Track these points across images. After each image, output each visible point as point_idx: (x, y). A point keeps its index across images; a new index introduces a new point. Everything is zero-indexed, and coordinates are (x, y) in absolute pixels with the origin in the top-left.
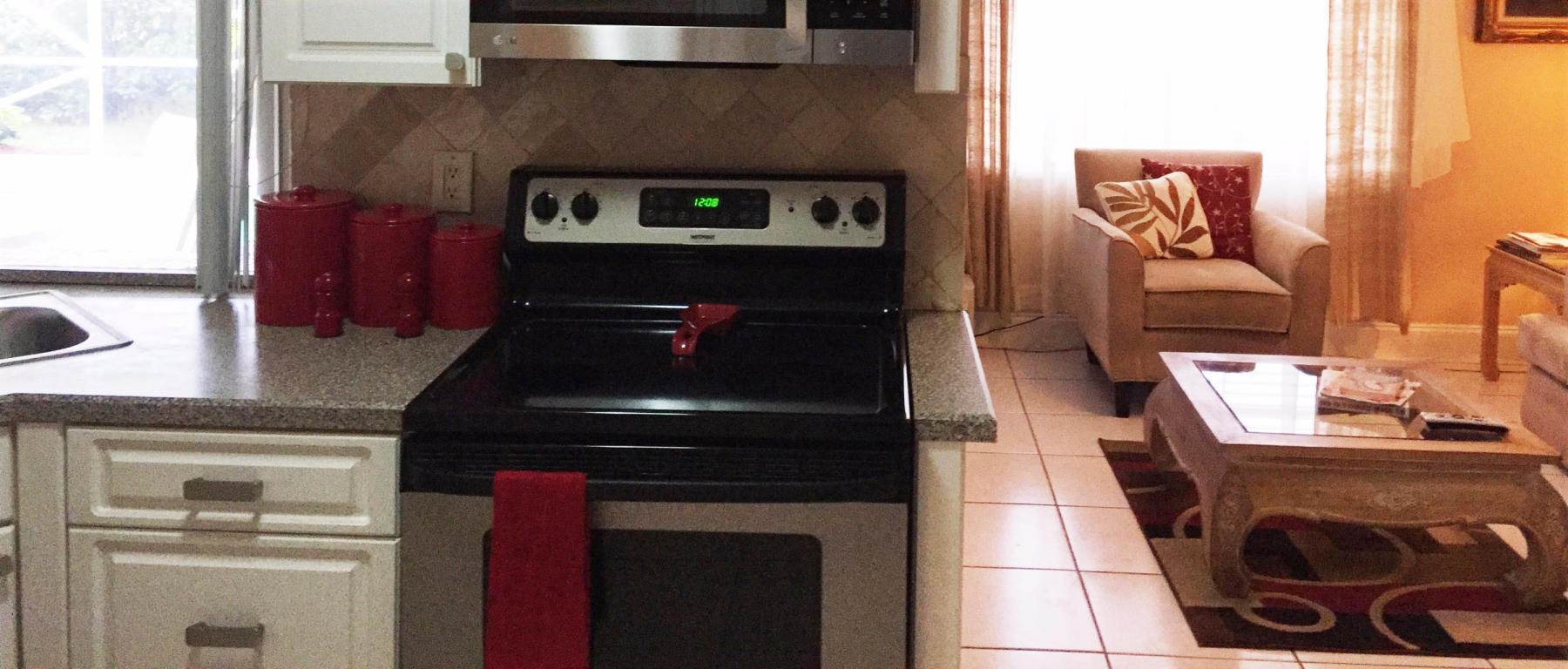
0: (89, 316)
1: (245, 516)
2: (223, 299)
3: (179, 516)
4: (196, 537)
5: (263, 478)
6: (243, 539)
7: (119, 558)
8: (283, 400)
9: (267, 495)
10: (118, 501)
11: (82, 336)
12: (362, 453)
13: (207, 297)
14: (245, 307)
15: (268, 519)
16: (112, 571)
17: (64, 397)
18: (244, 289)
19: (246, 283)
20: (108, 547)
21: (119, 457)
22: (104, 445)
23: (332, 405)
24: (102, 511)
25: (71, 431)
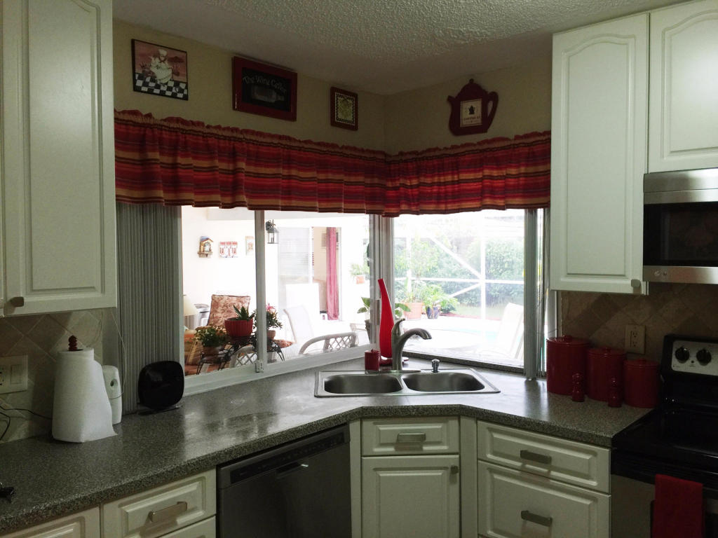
0: (484, 379)
1: (546, 470)
2: (534, 379)
3: (518, 464)
4: (526, 475)
5: (552, 456)
6: (544, 480)
7: (496, 477)
8: (559, 424)
9: (553, 464)
10: (495, 453)
11: (482, 387)
12: (594, 454)
13: (528, 378)
14: (543, 384)
15: (554, 473)
16: (493, 481)
17: (476, 408)
18: (543, 377)
19: (543, 375)
20: (492, 471)
21: (496, 436)
22: (491, 430)
23: (580, 430)
24: (490, 456)
25: (479, 422)
